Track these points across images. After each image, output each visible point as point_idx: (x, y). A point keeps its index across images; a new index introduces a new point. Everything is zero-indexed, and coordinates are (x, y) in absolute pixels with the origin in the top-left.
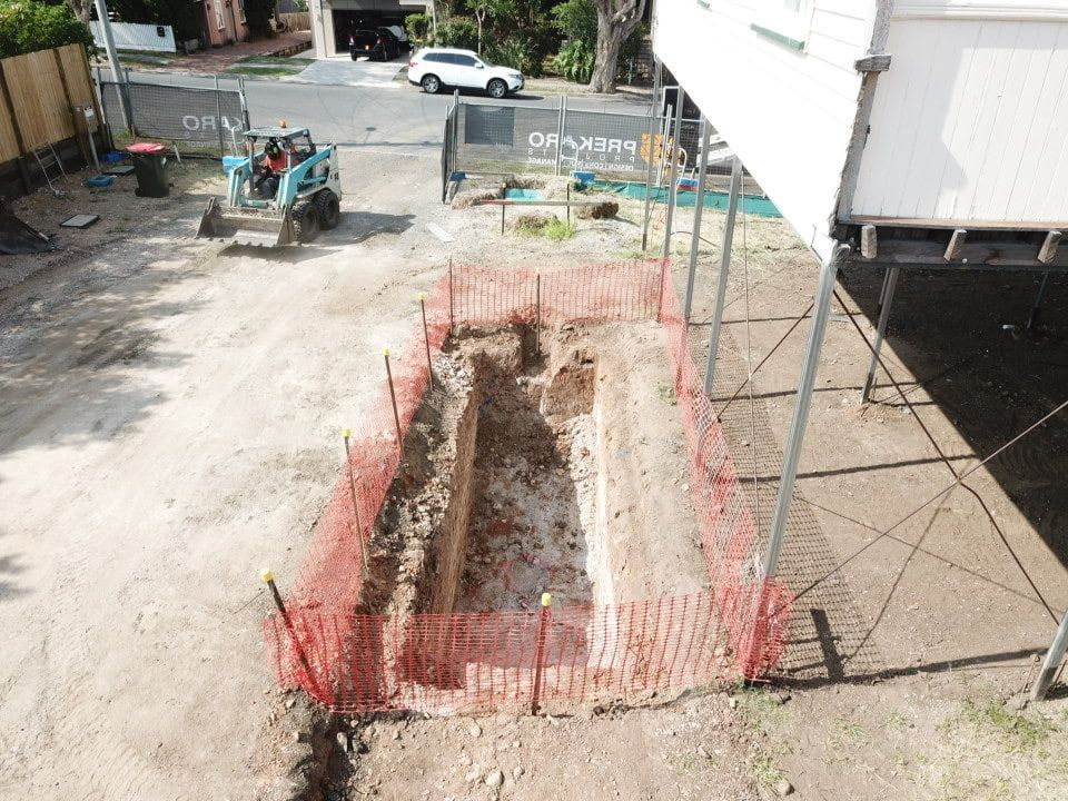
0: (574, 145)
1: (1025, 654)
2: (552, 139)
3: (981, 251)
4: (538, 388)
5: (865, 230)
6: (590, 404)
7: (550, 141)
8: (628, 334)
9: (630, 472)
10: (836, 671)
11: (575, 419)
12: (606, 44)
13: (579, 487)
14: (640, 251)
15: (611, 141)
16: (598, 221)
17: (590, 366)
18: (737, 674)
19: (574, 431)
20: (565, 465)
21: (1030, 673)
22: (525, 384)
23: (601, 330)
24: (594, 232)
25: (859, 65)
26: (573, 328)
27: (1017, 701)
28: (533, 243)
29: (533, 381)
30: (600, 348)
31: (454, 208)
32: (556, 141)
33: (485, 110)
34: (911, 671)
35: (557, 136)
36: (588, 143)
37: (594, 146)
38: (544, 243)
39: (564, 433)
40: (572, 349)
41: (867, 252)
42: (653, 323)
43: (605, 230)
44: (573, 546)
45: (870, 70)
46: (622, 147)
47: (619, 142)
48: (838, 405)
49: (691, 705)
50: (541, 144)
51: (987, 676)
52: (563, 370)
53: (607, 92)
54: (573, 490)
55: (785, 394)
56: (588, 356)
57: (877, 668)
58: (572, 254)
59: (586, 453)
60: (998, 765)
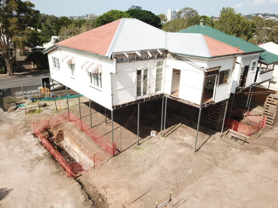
0: (26, 93)
1: (135, 143)
2: (21, 93)
3: (123, 106)
4: (54, 139)
5: (114, 107)
6: (63, 138)
7: (20, 93)
8: (67, 125)
9: (83, 143)
10: (120, 152)
11: (61, 142)
12: (9, 65)
13: (68, 152)
14: (56, 111)
15: (34, 91)
16: (45, 107)
17: (62, 132)
18: (112, 156)
19: (63, 144)
20: (64, 150)
21: (137, 144)
22: (51, 139)
23: (61, 126)
24: (45, 110)
25: (111, 95)
26: (56, 127)
27: (137, 147)
28: (34, 115)
29: (53, 138)
30: (62, 129)
31: (9, 112)
32: (22, 93)
33: (4, 90)
34: (127, 149)
35: (22, 92)
36: (29, 92)
37: (31, 92)
38: (36, 114)
39: (61, 145)
40: (58, 130)
41: (115, 109)
42: (69, 122)
43: (47, 109)
44: (73, 160)
45: (112, 95)
46: (37, 91)
47: (36, 90)
48: (103, 125)
49: (109, 160)
50: (18, 94)
51: (133, 146)
52: (58, 134)
53: (12, 75)
54: (67, 153)
55: (95, 126)
56: (61, 130)
57: (123, 150)
58: (44, 115)
59: (66, 146)
60: (138, 152)
